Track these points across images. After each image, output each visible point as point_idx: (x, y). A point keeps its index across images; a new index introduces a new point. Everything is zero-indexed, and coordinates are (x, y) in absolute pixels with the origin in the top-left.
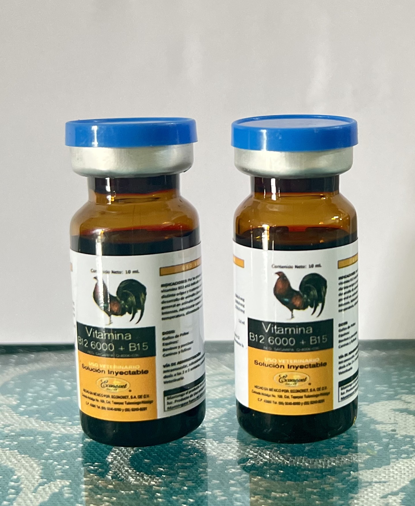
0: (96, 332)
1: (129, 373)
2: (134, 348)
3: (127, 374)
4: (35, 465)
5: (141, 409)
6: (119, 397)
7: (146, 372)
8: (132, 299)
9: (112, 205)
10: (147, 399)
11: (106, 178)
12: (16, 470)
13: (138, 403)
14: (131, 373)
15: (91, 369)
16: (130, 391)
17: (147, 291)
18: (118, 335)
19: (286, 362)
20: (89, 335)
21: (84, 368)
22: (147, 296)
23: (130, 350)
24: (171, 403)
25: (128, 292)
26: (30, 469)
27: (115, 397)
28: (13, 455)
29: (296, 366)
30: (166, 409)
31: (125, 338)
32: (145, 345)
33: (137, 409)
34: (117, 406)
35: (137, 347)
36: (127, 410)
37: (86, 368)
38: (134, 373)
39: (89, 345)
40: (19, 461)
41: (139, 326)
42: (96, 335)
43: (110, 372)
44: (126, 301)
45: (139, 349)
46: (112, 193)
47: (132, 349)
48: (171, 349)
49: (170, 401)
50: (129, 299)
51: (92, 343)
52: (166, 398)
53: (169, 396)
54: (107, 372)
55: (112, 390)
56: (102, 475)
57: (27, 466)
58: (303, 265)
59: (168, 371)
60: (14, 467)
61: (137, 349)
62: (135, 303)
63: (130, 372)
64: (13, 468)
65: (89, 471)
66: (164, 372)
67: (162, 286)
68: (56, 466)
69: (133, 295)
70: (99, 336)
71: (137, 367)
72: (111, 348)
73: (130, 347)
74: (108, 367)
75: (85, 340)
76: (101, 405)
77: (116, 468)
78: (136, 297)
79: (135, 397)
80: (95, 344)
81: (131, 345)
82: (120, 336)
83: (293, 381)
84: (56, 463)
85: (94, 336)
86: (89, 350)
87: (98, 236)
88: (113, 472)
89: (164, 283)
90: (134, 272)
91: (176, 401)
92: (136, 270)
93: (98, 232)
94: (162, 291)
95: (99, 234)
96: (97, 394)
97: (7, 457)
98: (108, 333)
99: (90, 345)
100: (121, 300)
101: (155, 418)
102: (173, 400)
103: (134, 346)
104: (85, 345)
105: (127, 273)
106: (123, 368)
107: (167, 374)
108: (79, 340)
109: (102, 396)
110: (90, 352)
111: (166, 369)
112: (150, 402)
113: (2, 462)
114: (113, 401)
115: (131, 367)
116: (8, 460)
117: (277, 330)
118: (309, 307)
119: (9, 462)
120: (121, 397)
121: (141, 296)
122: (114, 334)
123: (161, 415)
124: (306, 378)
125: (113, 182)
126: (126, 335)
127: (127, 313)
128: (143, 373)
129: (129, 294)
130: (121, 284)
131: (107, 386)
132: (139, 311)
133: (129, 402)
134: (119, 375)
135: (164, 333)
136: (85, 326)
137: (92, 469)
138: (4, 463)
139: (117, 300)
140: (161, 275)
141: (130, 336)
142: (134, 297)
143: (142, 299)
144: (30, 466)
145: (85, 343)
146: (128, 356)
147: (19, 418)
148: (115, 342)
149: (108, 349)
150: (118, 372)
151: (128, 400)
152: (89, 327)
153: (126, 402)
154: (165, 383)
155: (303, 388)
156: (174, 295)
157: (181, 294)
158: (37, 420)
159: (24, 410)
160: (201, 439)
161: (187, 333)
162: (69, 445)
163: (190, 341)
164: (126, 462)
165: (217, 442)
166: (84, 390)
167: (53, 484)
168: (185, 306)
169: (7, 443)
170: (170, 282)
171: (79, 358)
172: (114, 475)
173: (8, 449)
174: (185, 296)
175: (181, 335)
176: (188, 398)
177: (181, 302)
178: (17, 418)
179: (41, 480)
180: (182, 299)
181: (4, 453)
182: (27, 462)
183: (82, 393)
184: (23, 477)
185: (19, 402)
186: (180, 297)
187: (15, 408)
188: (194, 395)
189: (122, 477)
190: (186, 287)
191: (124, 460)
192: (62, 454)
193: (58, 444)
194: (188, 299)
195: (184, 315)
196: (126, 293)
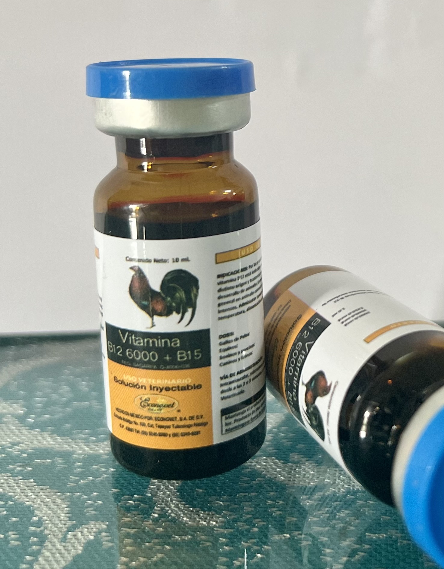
0: (133, 337)
1: (177, 389)
2: (184, 357)
3: (175, 390)
4: (59, 501)
5: (193, 434)
6: (164, 419)
7: (199, 387)
8: (181, 294)
9: (149, 172)
10: (200, 421)
11: (141, 140)
12: (36, 509)
13: (189, 426)
14: (180, 388)
15: (126, 384)
16: (179, 411)
17: (200, 283)
18: (163, 341)
20: (124, 341)
21: (117, 382)
22: (200, 291)
23: (179, 360)
24: (230, 424)
25: (176, 286)
26: (52, 506)
27: (159, 419)
28: (28, 486)
30: (224, 432)
31: (172, 345)
32: (197, 352)
33: (188, 434)
34: (162, 431)
35: (187, 355)
36: (175, 435)
37: (120, 382)
38: (184, 388)
39: (124, 353)
40: (37, 496)
41: (190, 329)
42: (134, 341)
43: (152, 388)
44: (173, 298)
45: (190, 358)
46: (148, 157)
47: (181, 358)
48: (229, 356)
49: (228, 421)
50: (177, 294)
51: (129, 351)
52: (224, 417)
53: (227, 416)
54: (148, 388)
55: (155, 410)
56: (146, 513)
57: (48, 502)
59: (226, 384)
60: (33, 504)
61: (188, 357)
62: (185, 299)
63: (178, 387)
64: (31, 506)
65: (128, 509)
66: (222, 385)
67: (219, 276)
68: (85, 501)
69: (182, 290)
70: (137, 342)
71: (188, 381)
72: (154, 358)
73: (179, 356)
74: (150, 382)
75: (118, 347)
76: (141, 428)
77: (163, 502)
78: (185, 292)
79: (185, 419)
80: (133, 353)
81: (180, 354)
82: (166, 343)
84: (85, 497)
85: (130, 343)
86: (124, 360)
87: (132, 212)
88: (159, 509)
89: (221, 273)
90: (183, 260)
91: (235, 421)
92: (185, 257)
93: (132, 209)
94: (219, 284)
95: (134, 210)
96: (135, 416)
97: (21, 490)
98: (150, 339)
99: (126, 353)
100: (166, 296)
101: (211, 444)
102: (232, 420)
103: (184, 355)
104: (118, 354)
105: (174, 262)
106: (169, 382)
107: (225, 388)
108: (109, 346)
109: (142, 418)
110: (125, 362)
111: (224, 381)
112: (204, 424)
113: (16, 497)
114: (156, 424)
115: (180, 381)
116: (23, 494)
119: (25, 497)
120: (168, 419)
121: (193, 290)
122: (158, 340)
123: (217, 439)
125: (150, 144)
126: (173, 340)
127: (174, 313)
128: (195, 388)
129: (178, 288)
130: (166, 276)
131: (148, 405)
132: (190, 310)
133: (177, 425)
134: (164, 391)
135: (221, 337)
136: (118, 329)
137: (132, 504)
138: (19, 499)
139: (162, 297)
140: (217, 263)
141: (178, 341)
142: (183, 292)
143: (194, 294)
144: (52, 502)
145: (118, 350)
146: (176, 367)
147: (29, 432)
148: (159, 350)
149: (150, 358)
150: (163, 388)
151: (176, 423)
152: (124, 331)
153: (173, 425)
154: (222, 399)
156: (232, 288)
157: (242, 285)
158: (52, 435)
159: (34, 422)
160: (261, 458)
161: (248, 335)
162: (98, 470)
163: (251, 345)
164: (173, 493)
165: (282, 461)
166: (117, 409)
167: (86, 528)
168: (245, 300)
169: (19, 469)
170: (228, 272)
171: (109, 369)
172: (162, 513)
173: (21, 477)
174: (245, 287)
175: (241, 337)
176: (249, 415)
177: (240, 296)
178: (27, 433)
179: (69, 523)
180: (242, 291)
181: (17, 483)
182: (47, 496)
183: (114, 413)
184: (45, 518)
185: (26, 409)
186: (239, 289)
187: (22, 419)
188: (257, 411)
189: (173, 515)
190: (246, 276)
191: (170, 490)
192: (91, 484)
193: (84, 470)
194: (249, 292)
195: (244, 312)
196: (174, 287)
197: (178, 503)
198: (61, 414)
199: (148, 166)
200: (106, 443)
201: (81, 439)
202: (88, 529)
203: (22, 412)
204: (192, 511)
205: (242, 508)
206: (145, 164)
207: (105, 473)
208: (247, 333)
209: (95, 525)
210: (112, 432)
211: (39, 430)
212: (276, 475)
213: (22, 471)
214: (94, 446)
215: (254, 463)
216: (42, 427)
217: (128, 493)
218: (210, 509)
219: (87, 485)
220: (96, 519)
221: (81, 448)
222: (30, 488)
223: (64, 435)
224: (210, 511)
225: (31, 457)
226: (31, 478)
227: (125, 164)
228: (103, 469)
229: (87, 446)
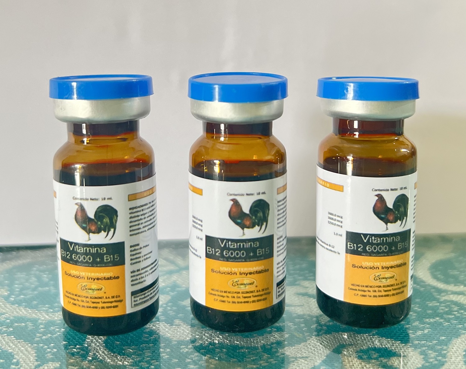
0: (77, 247)
1: (104, 279)
2: (108, 259)
3: (103, 280)
4: (29, 349)
5: (114, 307)
6: (96, 298)
7: (118, 278)
8: (106, 220)
9: (87, 145)
10: (118, 299)
11: (83, 125)
12: (15, 354)
13: (111, 302)
14: (106, 279)
15: (72, 276)
16: (105, 293)
17: (119, 214)
18: (95, 249)
19: (238, 270)
20: (71, 249)
21: (67, 274)
22: (118, 218)
23: (105, 261)
24: (137, 301)
26: (26, 353)
27: (93, 298)
28: (10, 340)
29: (246, 273)
30: (133, 306)
31: (101, 251)
32: (116, 256)
33: (111, 307)
34: (95, 305)
36: (103, 308)
37: (69, 275)
38: (108, 279)
39: (71, 256)
40: (16, 346)
41: (113, 241)
42: (77, 249)
43: (88, 278)
44: (102, 222)
45: (112, 260)
46: (87, 135)
47: (107, 260)
48: (137, 258)
49: (136, 299)
50: (104, 220)
51: (74, 255)
52: (133, 297)
53: (135, 296)
54: (86, 278)
55: (90, 292)
56: (84, 357)
57: (23, 350)
58: (252, 193)
59: (134, 276)
60: (13, 351)
61: (111, 259)
62: (109, 223)
63: (105, 278)
64: (12, 352)
65: (73, 354)
66: (132, 277)
67: (130, 209)
68: (46, 349)
69: (107, 217)
70: (80, 250)
71: (111, 274)
72: (90, 260)
73: (105, 258)
74: (87, 275)
75: (68, 253)
76: (82, 304)
77: (94, 350)
78: (109, 219)
79: (109, 298)
80: (77, 256)
81: (106, 257)
82: (97, 250)
83: (244, 285)
84: (46, 347)
85: (75, 250)
86: (71, 261)
87: (77, 169)
88: (92, 354)
89: (131, 207)
90: (108, 199)
91: (140, 299)
92: (110, 197)
93: (77, 167)
94: (130, 213)
95: (78, 168)
96: (78, 296)
97: (6, 342)
98: (87, 248)
99: (72, 257)
100: (98, 221)
101: (125, 313)
102: (138, 298)
103: (108, 258)
104: (68, 257)
105: (102, 200)
106: (99, 275)
107: (134, 278)
108: (62, 252)
109: (82, 297)
110: (72, 262)
111: (133, 274)
112: (121, 301)
113: (3, 347)
114: (91, 301)
115: (106, 274)
116: (7, 345)
117: (231, 245)
118: (257, 226)
119: (8, 347)
120: (98, 298)
121: (114, 217)
122: (92, 248)
123: (129, 310)
124: (254, 282)
125: (88, 127)
126: (102, 249)
127: (102, 232)
128: (115, 279)
129: (104, 216)
130: (98, 209)
131: (86, 289)
132: (112, 230)
133: (104, 302)
134: (96, 280)
135: (131, 247)
136: (67, 242)
137: (75, 351)
138: (5, 348)
139: (95, 222)
140: (129, 201)
141: (105, 249)
142: (108, 219)
143: (115, 220)
144: (25, 350)
145: (67, 255)
146: (103, 265)
147: (10, 306)
148: (92, 255)
149: (87, 260)
150: (95, 278)
151: (103, 300)
152: (71, 243)
153: (101, 302)
154: (132, 285)
155: (251, 290)
156: (138, 216)
157: (144, 214)
158: (25, 308)
159: (14, 300)
160: (156, 323)
161: (148, 245)
162: (54, 330)
163: (150, 252)
164: (101, 344)
165: (169, 325)
166: (67, 292)
167: (47, 366)
168: (146, 224)
169: (5, 329)
170: (136, 206)
171: (62, 267)
172: (94, 356)
173: (6, 335)
174: (146, 216)
175: (144, 247)
176: (148, 295)
177: (143, 221)
178: (9, 307)
179: (36, 363)
180: (145, 218)
181: (3, 338)
182: (22, 346)
183: (65, 294)
184: (21, 360)
185: (9, 292)
186: (143, 217)
187: (7, 298)
188: (153, 293)
189: (101, 358)
190: (147, 209)
191: (99, 343)
192: (50, 339)
193: (45, 330)
194: (149, 219)
195: (146, 231)
196: (102, 216)
197: (104, 350)
198: (31, 295)
199: (87, 140)
200: (59, 313)
201: (44, 311)
202: (48, 366)
203: (7, 294)
204: (113, 356)
205: (144, 353)
206: (85, 140)
207: (58, 331)
208: (147, 244)
209: (52, 364)
210: (63, 306)
211: (17, 305)
212: (165, 333)
213: (7, 330)
214: (51, 315)
215: (152, 326)
216: (19, 303)
217: (73, 344)
218: (124, 354)
219: (46, 339)
220: (53, 360)
221: (43, 316)
222: (11, 341)
223: (33, 308)
224: (124, 355)
225: (12, 322)
226: (12, 335)
227: (73, 139)
228: (57, 330)
229: (47, 315)
